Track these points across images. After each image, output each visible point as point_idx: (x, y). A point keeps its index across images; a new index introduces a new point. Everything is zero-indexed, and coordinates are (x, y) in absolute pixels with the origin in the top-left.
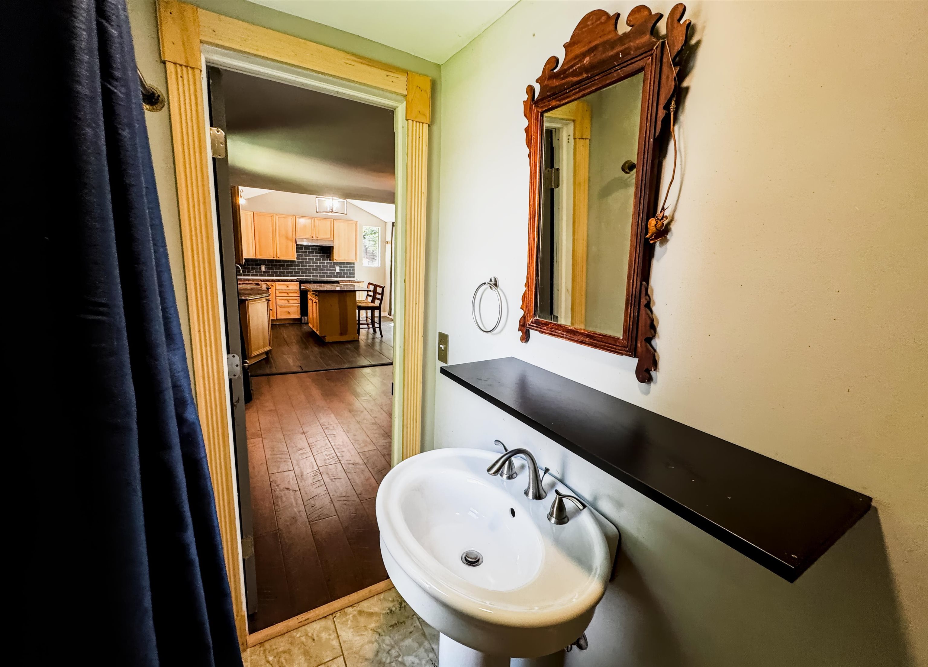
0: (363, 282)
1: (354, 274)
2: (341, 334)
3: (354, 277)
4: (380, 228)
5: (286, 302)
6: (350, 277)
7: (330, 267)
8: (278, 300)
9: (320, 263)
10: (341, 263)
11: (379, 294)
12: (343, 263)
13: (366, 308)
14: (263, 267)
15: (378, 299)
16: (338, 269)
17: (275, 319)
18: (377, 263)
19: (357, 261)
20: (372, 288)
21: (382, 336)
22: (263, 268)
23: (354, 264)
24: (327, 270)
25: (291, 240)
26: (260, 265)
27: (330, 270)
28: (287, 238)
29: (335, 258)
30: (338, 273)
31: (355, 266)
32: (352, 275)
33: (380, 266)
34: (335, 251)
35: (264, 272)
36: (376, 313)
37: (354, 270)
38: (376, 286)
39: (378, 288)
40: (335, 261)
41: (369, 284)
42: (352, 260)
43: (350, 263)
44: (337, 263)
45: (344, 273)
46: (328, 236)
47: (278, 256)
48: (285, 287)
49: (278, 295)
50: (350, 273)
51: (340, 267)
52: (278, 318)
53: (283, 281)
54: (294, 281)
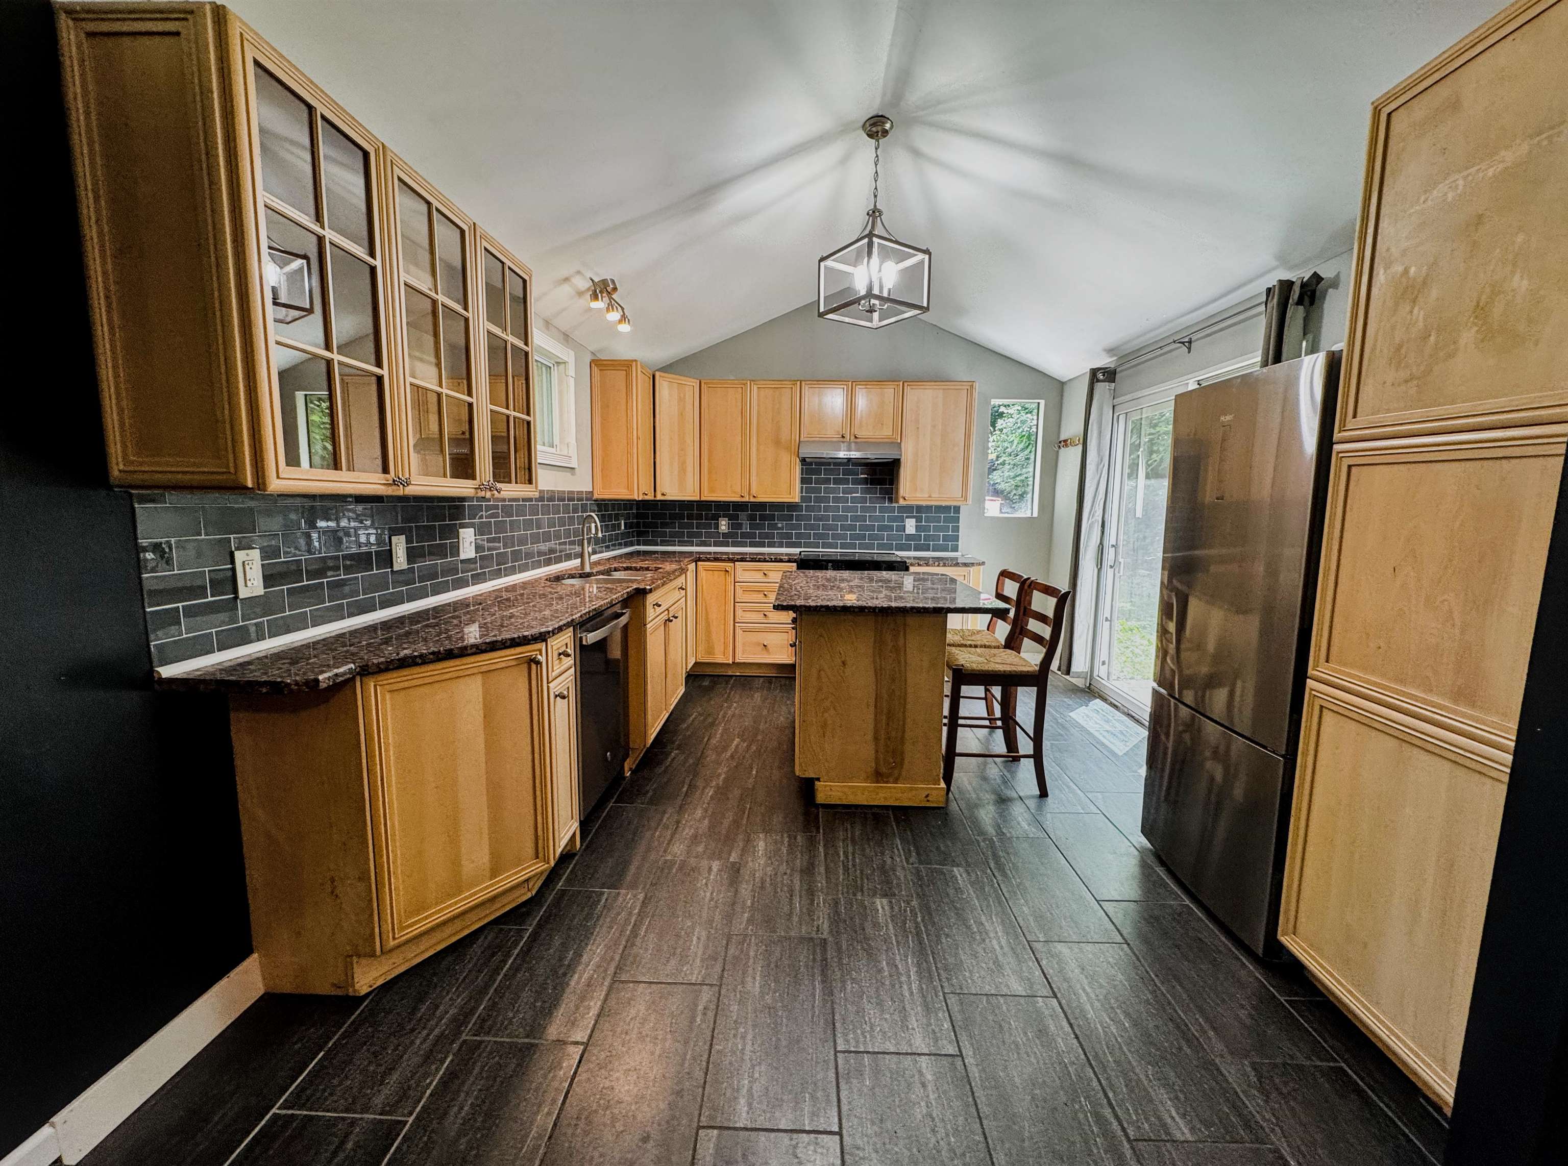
0: (983, 563)
1: (956, 538)
2: (878, 776)
3: (955, 549)
4: (1042, 402)
5: (758, 617)
6: (945, 549)
7: (891, 519)
8: (739, 613)
9: (864, 509)
10: (919, 509)
11: (1042, 618)
12: (928, 508)
13: (985, 678)
14: (724, 523)
15: (1038, 639)
16: (910, 526)
17: (731, 662)
18: (1029, 509)
19: (966, 500)
20: (1011, 589)
21: (1044, 794)
22: (724, 525)
23: (957, 509)
24: (881, 528)
25: (788, 449)
26: (716, 518)
27: (891, 528)
28: (777, 442)
29: (902, 492)
30: (910, 537)
31: (962, 516)
32: (952, 542)
33: (1035, 515)
34: (905, 475)
35: (725, 535)
36: (1025, 699)
37: (956, 529)
38: (1027, 587)
39: (1037, 596)
40: (902, 502)
41: (1005, 574)
42: (954, 500)
43: (947, 509)
44: (909, 510)
45: (927, 538)
46: (887, 432)
47: (754, 492)
48: (759, 576)
49: (740, 596)
50: (946, 538)
51: (919, 520)
52: (737, 661)
53: (754, 559)
54: (781, 561)
